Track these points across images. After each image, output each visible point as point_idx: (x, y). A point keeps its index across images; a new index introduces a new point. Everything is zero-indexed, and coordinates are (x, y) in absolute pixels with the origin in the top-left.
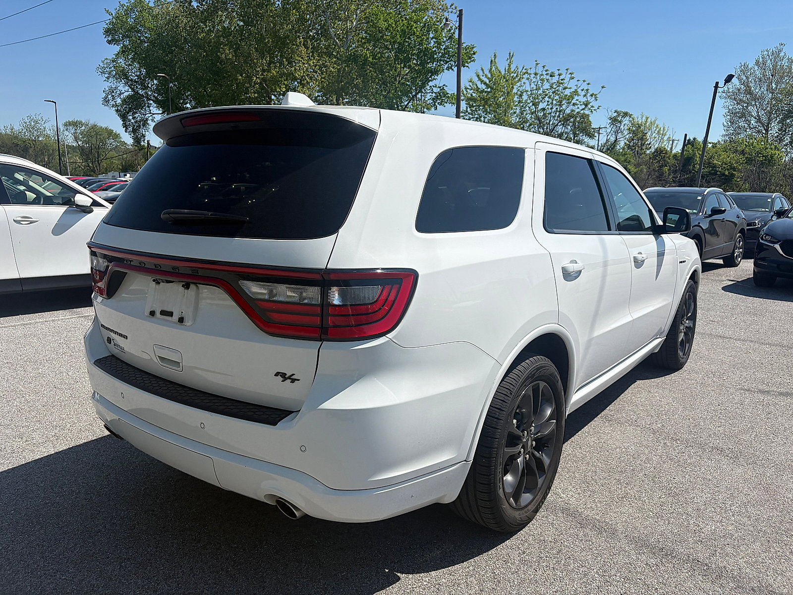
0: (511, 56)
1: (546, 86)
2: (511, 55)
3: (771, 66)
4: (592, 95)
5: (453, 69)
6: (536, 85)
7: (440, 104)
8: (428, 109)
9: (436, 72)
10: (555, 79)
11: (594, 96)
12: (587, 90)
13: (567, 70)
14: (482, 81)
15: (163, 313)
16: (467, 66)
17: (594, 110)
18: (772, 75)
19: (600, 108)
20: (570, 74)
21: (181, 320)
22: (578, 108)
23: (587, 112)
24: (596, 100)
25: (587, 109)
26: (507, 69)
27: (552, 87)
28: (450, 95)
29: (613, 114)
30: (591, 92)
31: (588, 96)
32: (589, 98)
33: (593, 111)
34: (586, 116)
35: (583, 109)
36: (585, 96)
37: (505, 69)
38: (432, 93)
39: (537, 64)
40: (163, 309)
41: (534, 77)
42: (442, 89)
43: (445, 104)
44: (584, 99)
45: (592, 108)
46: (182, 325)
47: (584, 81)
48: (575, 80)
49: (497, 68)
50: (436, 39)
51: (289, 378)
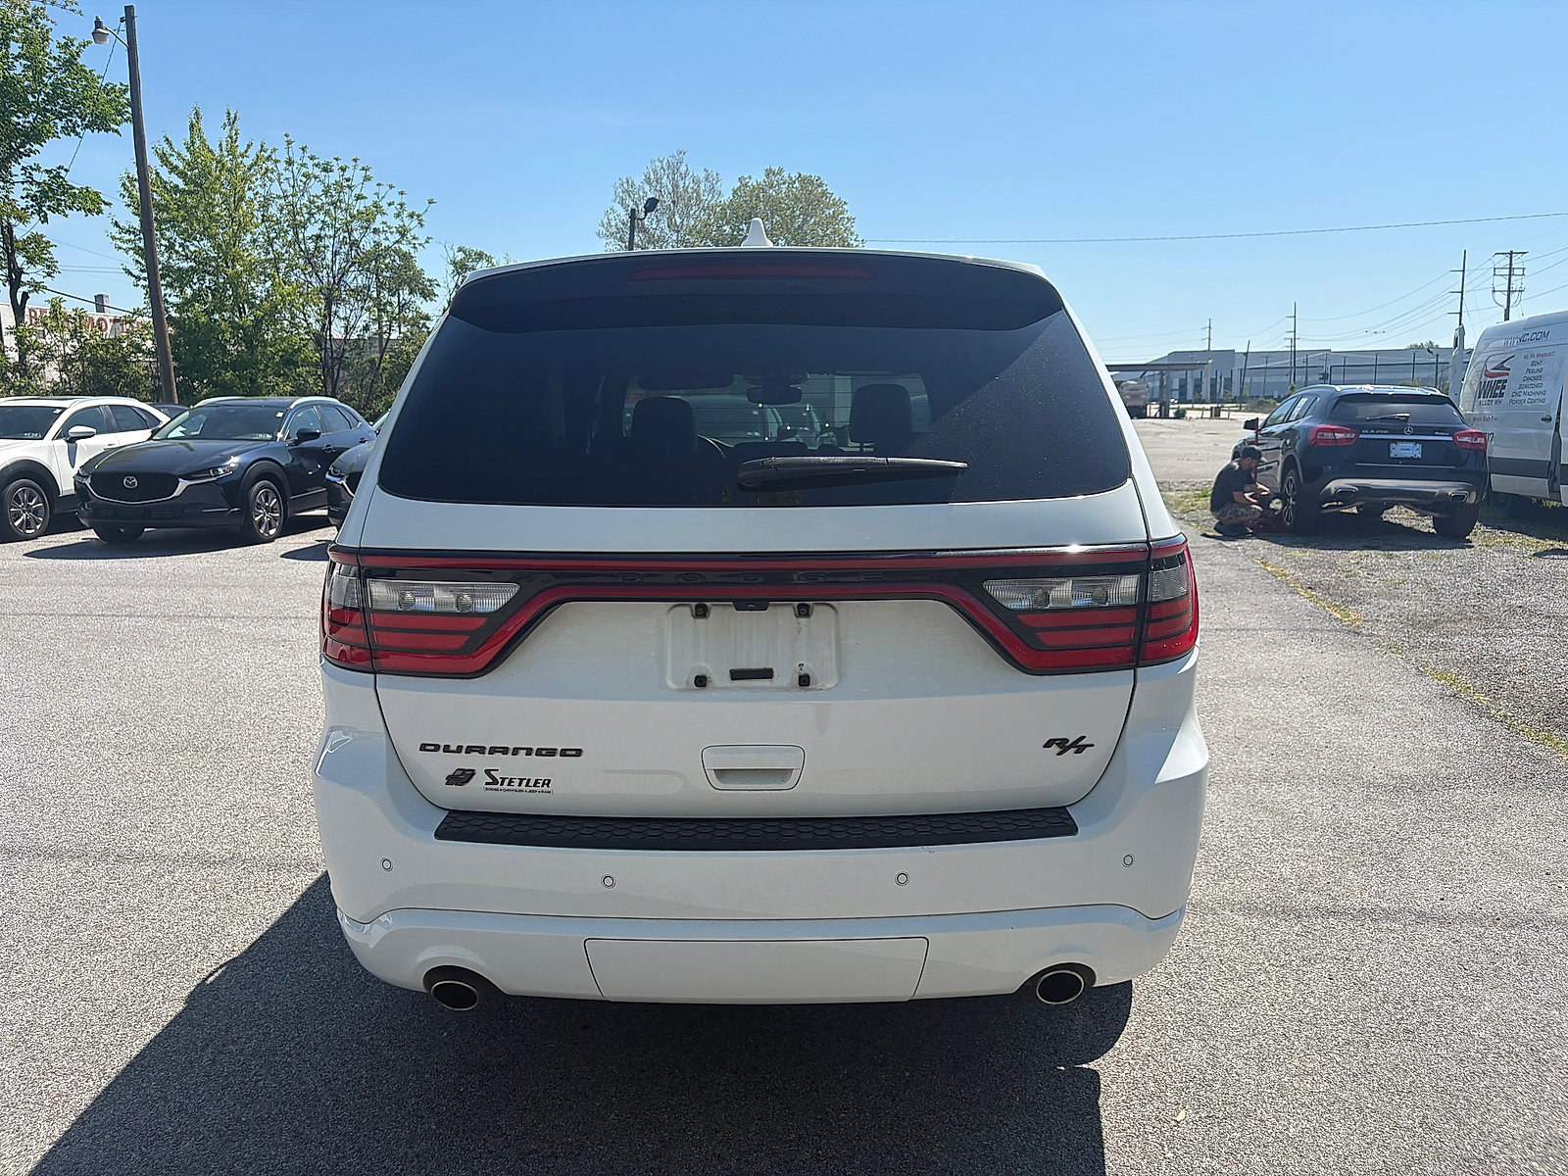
0: (232, 122)
1: (316, 188)
2: (232, 116)
3: (670, 187)
4: (411, 216)
5: (77, 134)
6: (293, 187)
7: (55, 210)
8: (20, 219)
9: (37, 135)
10: (334, 177)
11: (415, 217)
12: (401, 205)
13: (355, 160)
14: (173, 169)
15: (737, 675)
16: (116, 131)
17: (420, 245)
18: (674, 202)
19: (430, 241)
20: (363, 169)
21: (804, 681)
22: (387, 239)
23: (405, 248)
24: (422, 225)
25: (404, 242)
26: (224, 145)
27: (326, 192)
28: (77, 192)
29: (457, 254)
30: (409, 210)
31: (404, 216)
32: (407, 221)
33: (417, 246)
34: (406, 257)
35: (397, 242)
36: (398, 215)
37: (221, 145)
38: (31, 183)
39: (289, 143)
40: (734, 667)
41: (286, 169)
42: (55, 175)
43: (67, 212)
44: (397, 223)
45: (414, 241)
46: (808, 690)
47: (391, 187)
48: (374, 182)
49: (203, 142)
50: (27, 59)
51: (1074, 744)
